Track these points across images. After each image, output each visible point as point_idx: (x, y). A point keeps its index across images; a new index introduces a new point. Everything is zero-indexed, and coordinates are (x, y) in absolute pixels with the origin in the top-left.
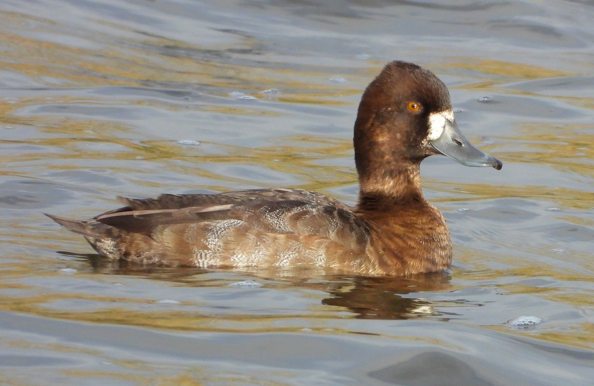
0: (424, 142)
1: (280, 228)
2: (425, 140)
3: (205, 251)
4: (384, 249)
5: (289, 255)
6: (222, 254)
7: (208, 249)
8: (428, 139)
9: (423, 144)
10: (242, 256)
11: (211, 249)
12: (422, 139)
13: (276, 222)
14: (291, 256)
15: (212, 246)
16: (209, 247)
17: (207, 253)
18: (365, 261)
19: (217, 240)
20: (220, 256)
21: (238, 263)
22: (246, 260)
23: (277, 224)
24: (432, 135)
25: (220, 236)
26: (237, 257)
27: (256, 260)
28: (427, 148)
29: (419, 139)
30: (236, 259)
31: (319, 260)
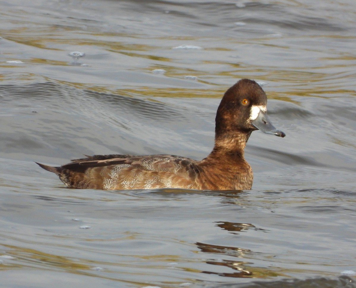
0: (248, 121)
1: (149, 168)
2: (248, 120)
3: (109, 179)
4: (206, 181)
5: (152, 182)
6: (117, 181)
7: (111, 178)
8: (250, 119)
9: (247, 122)
10: (127, 182)
11: (112, 179)
12: (247, 119)
13: (147, 165)
14: (153, 182)
15: (113, 177)
16: (111, 177)
17: (110, 180)
18: (193, 186)
19: (115, 174)
20: (116, 182)
21: (125, 185)
22: (129, 184)
23: (147, 166)
24: (252, 117)
25: (118, 172)
26: (124, 182)
27: (134, 184)
28: (249, 125)
29: (245, 119)
30: (124, 183)
31: (168, 184)
